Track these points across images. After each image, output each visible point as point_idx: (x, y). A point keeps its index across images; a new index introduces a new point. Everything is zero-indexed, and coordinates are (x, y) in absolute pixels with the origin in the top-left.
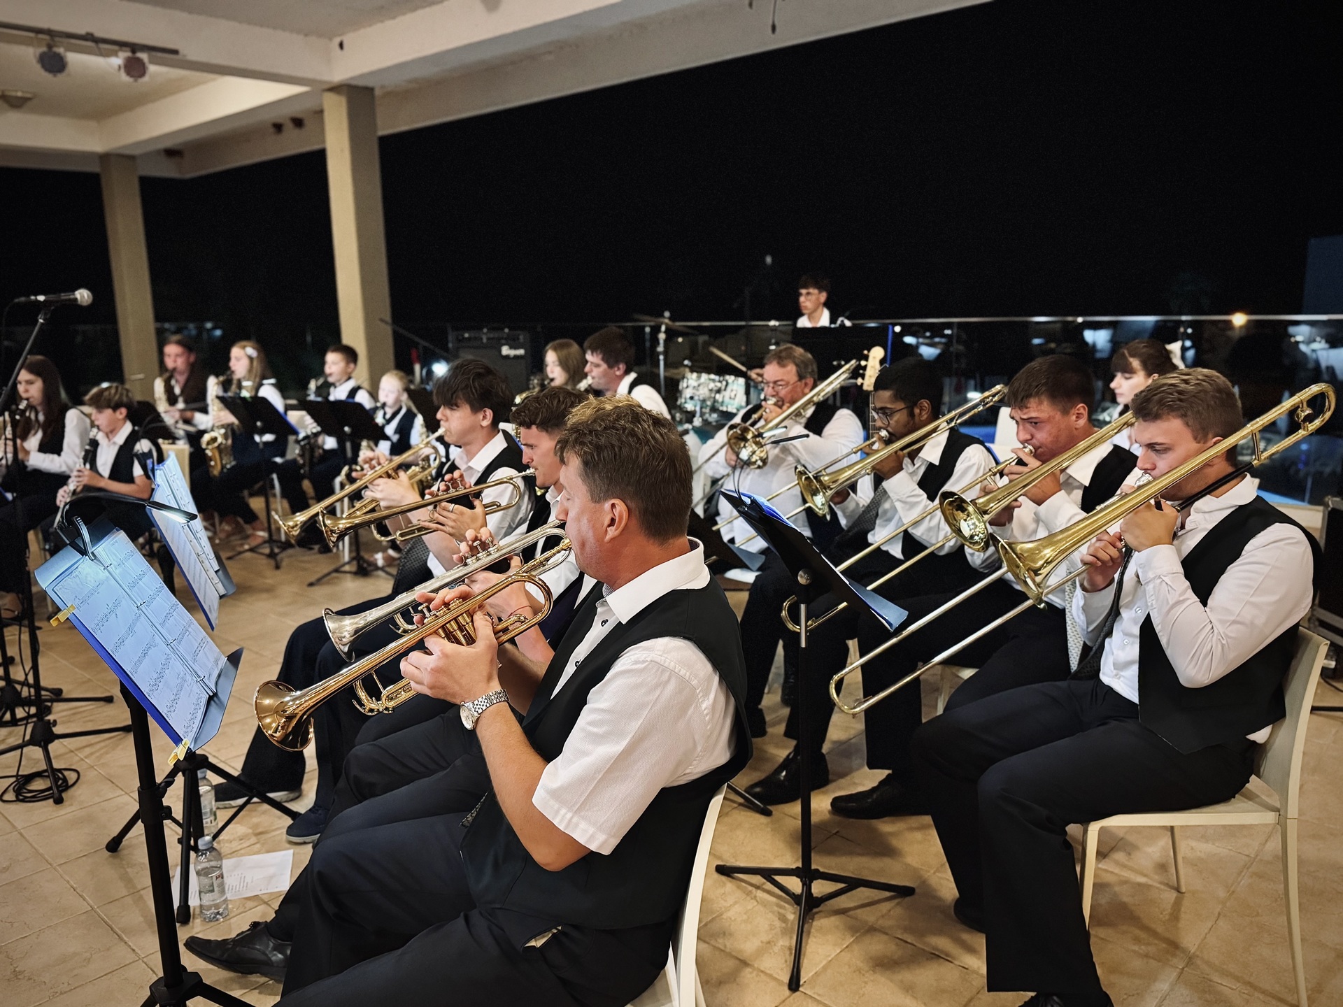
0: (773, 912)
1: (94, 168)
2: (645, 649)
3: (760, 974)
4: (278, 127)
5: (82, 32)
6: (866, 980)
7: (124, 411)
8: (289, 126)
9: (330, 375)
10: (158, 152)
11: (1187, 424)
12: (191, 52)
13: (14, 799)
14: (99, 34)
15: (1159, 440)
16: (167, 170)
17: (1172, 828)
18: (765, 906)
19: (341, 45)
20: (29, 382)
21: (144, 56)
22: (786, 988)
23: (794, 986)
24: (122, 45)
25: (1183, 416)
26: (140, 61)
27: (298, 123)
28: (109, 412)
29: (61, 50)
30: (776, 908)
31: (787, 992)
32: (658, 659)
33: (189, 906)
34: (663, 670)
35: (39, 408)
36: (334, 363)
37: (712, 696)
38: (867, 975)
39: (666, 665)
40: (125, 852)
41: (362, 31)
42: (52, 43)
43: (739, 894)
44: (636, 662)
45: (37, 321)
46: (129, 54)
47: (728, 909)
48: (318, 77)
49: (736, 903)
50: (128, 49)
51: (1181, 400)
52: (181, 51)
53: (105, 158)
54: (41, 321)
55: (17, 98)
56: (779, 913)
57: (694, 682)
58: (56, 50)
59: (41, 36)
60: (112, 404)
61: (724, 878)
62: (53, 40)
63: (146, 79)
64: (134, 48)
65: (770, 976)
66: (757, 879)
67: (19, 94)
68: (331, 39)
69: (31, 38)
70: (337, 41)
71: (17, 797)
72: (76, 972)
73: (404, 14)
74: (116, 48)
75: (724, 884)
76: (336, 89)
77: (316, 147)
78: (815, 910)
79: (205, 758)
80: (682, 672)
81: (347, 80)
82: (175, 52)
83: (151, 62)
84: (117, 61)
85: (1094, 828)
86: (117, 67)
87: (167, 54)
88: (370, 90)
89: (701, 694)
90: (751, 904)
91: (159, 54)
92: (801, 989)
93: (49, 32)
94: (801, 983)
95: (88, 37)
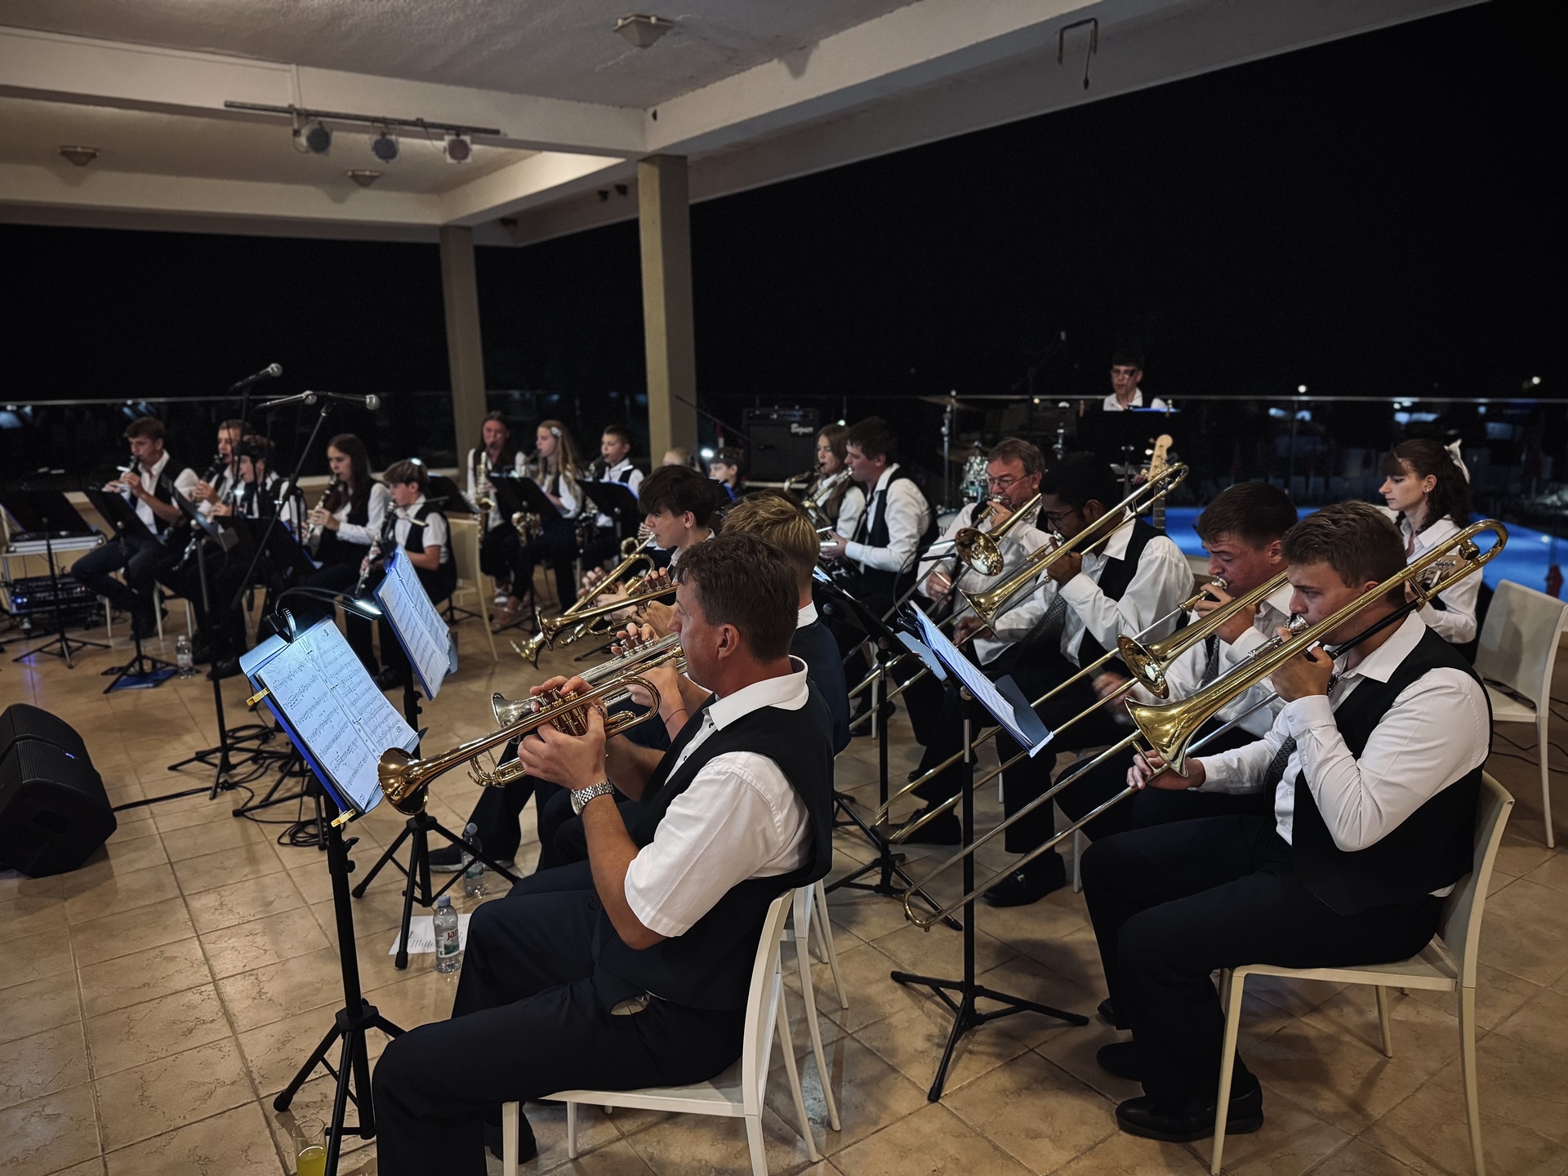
0: (935, 1024)
1: (434, 239)
2: (728, 761)
3: (905, 1081)
4: (604, 195)
5: (413, 118)
6: (1009, 1101)
7: (415, 485)
8: (614, 194)
9: (607, 455)
10: (494, 222)
11: (1335, 568)
12: (511, 131)
13: (289, 842)
14: (428, 119)
16: (502, 239)
17: (1377, 986)
18: (930, 1017)
19: (655, 116)
20: (339, 460)
21: (467, 138)
22: (926, 1097)
23: (932, 1097)
24: (448, 128)
25: (1330, 559)
26: (463, 143)
27: (622, 189)
28: (402, 486)
29: (393, 138)
30: (939, 1020)
31: (926, 1102)
32: (738, 771)
33: (407, 953)
34: (741, 783)
35: (349, 483)
36: (610, 444)
37: (785, 812)
38: (1011, 1096)
39: (744, 777)
40: (367, 899)
41: (674, 101)
42: (386, 130)
43: (908, 1001)
44: (718, 773)
45: (320, 415)
46: (453, 137)
47: (892, 1015)
48: (632, 149)
49: (902, 1010)
50: (453, 132)
51: (1326, 543)
52: (502, 131)
53: (444, 230)
54: (324, 414)
55: (366, 176)
56: (941, 1025)
57: (769, 797)
58: (389, 137)
59: (377, 124)
60: (405, 479)
61: (897, 985)
62: (387, 127)
63: (469, 160)
64: (458, 130)
65: (914, 1084)
66: (926, 989)
67: (368, 173)
68: (645, 110)
69: (368, 127)
70: (651, 111)
71: (291, 840)
72: (307, 999)
73: (714, 82)
74: (443, 131)
75: (896, 990)
76: (649, 159)
77: (631, 216)
78: (977, 1027)
79: (434, 820)
80: (758, 786)
81: (659, 150)
82: (497, 132)
83: (473, 142)
84: (442, 144)
85: (1239, 976)
86: (442, 149)
87: (489, 134)
88: (683, 159)
89: (775, 808)
90: (916, 1013)
91: (482, 135)
92: (940, 1101)
93: (384, 121)
94: (942, 1095)
95: (420, 123)
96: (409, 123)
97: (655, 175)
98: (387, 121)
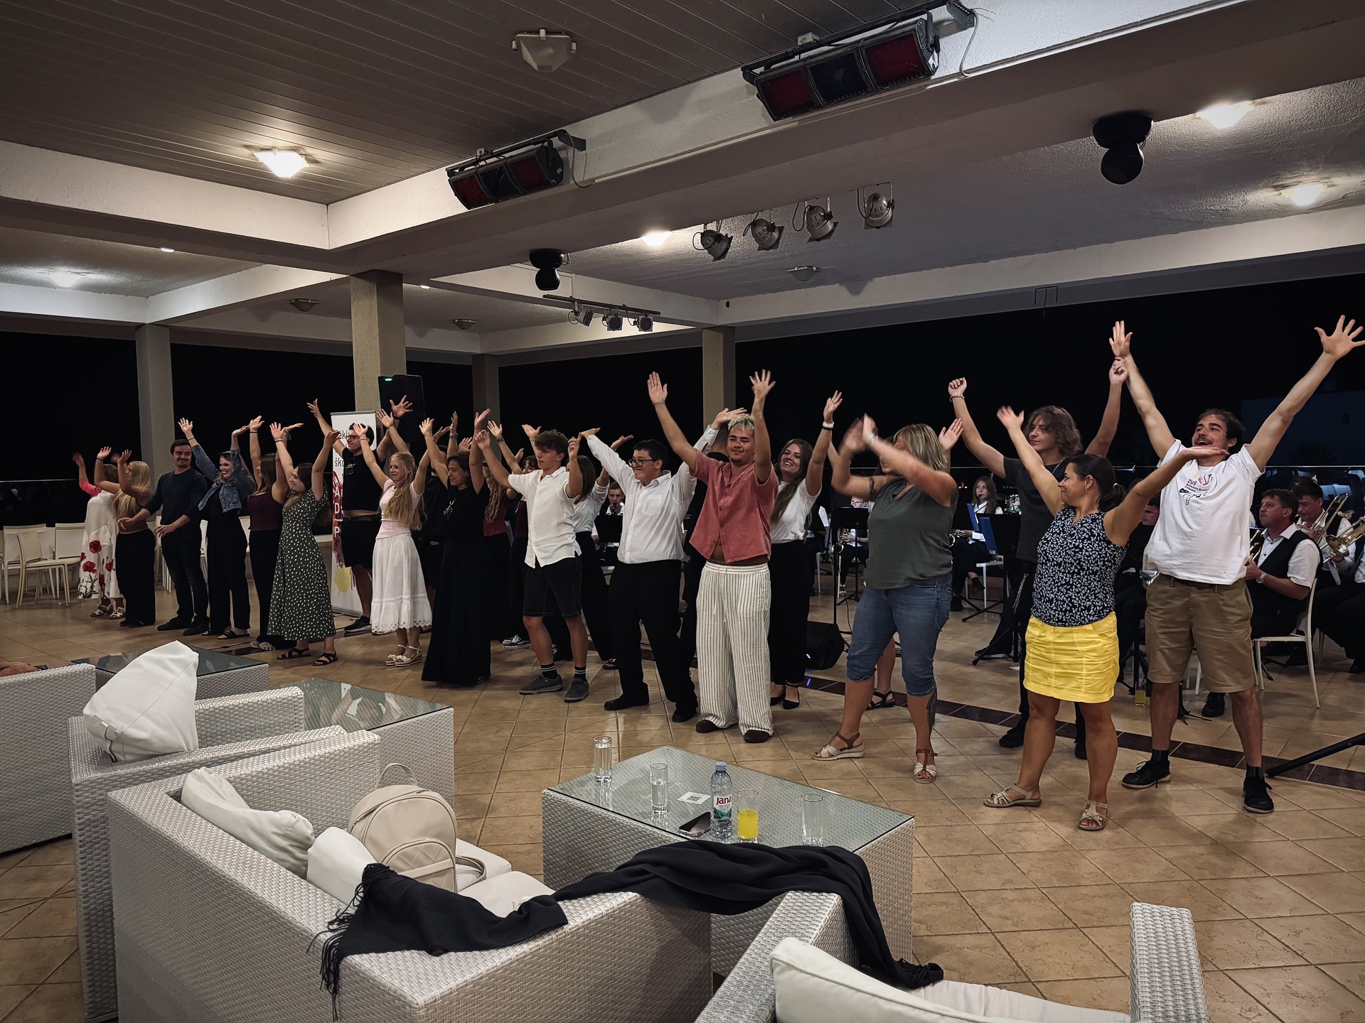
24: (637, 311)
68: (719, 300)
70: (724, 301)
81: (729, 324)
95: (624, 307)
96: (620, 307)
97: (720, 337)
98: (611, 306)
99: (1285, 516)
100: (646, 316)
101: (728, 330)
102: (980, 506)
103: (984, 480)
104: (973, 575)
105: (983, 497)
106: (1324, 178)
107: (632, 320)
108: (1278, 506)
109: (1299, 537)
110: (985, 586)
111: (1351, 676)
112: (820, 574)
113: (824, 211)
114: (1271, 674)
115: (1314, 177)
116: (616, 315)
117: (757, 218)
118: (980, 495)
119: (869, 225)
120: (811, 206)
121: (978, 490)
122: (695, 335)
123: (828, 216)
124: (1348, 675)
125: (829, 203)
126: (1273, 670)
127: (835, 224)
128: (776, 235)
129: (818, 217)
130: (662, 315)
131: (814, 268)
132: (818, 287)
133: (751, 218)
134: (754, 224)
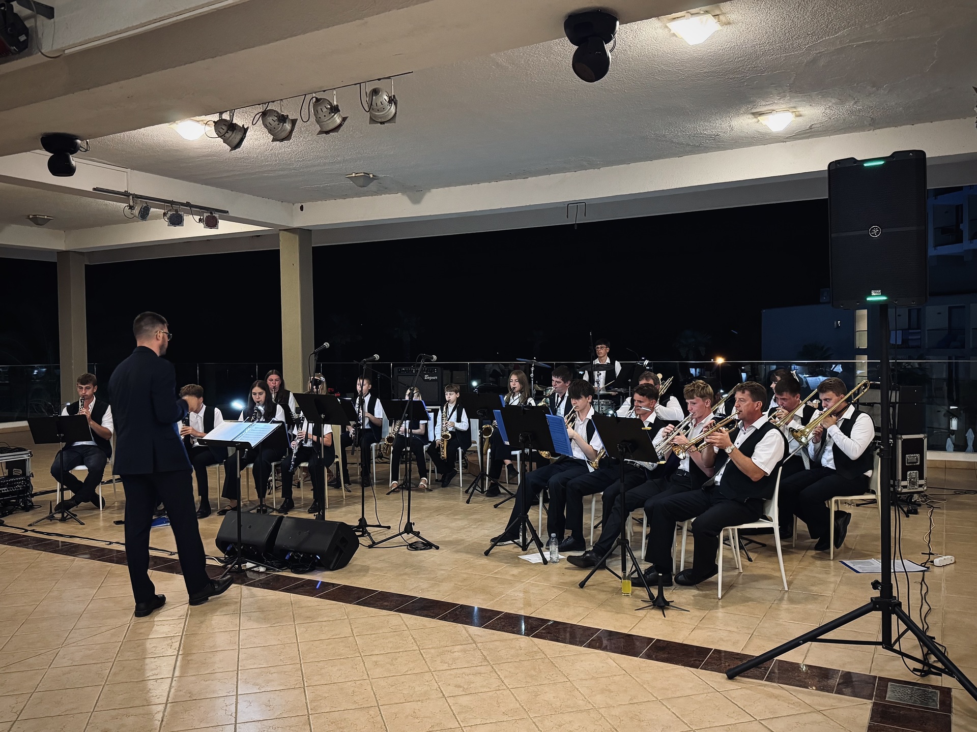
5: (185, 201)
11: (834, 392)
14: (192, 203)
15: (828, 397)
19: (302, 208)
24: (202, 208)
25: (832, 390)
41: (319, 202)
46: (209, 214)
48: (279, 223)
55: (43, 219)
59: (167, 204)
62: (171, 206)
64: (207, 210)
68: (293, 204)
70: (298, 205)
73: (353, 197)
76: (291, 230)
81: (303, 226)
82: (227, 212)
87: (222, 213)
88: (310, 231)
95: (188, 204)
96: (182, 204)
97: (295, 239)
98: (172, 203)
99: (757, 409)
100: (211, 213)
101: (304, 233)
102: (515, 398)
103: (516, 374)
104: (508, 462)
105: (517, 389)
106: (792, 107)
107: (197, 218)
108: (749, 401)
109: (767, 427)
110: (519, 471)
111: (817, 554)
112: (376, 463)
113: (330, 104)
114: (751, 555)
115: (784, 106)
116: (176, 211)
117: (268, 109)
118: (514, 388)
119: (373, 120)
120: (316, 98)
121: (511, 384)
122: (273, 236)
123: (335, 109)
124: (813, 553)
125: (335, 97)
126: (753, 550)
127: (344, 119)
128: (288, 126)
129: (325, 110)
130: (231, 214)
131: (371, 176)
132: (383, 195)
133: (261, 109)
134: (264, 114)
